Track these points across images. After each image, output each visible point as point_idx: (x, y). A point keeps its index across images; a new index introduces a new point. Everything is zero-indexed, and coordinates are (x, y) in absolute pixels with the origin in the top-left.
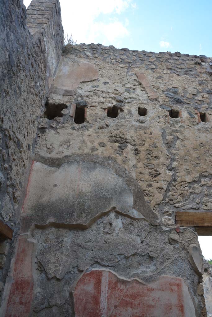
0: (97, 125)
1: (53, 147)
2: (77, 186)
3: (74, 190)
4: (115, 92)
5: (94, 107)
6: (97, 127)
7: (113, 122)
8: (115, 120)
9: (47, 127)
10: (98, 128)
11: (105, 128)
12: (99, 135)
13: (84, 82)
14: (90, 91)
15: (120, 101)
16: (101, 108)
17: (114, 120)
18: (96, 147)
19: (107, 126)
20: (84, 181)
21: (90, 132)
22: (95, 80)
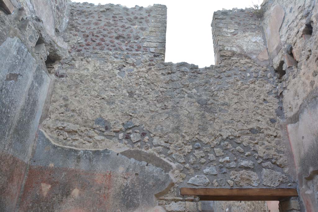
0: (304, 58)
1: (291, 105)
2: (314, 129)
3: (314, 134)
4: (300, 10)
5: (295, 43)
6: (305, 60)
7: (311, 42)
8: (312, 39)
9: (282, 90)
10: (307, 60)
11: (311, 54)
12: (309, 67)
13: (280, 28)
14: (287, 31)
15: (307, 14)
16: (300, 38)
17: (311, 41)
18: (312, 81)
19: (310, 51)
20: (316, 121)
21: (302, 70)
22: (284, 17)
